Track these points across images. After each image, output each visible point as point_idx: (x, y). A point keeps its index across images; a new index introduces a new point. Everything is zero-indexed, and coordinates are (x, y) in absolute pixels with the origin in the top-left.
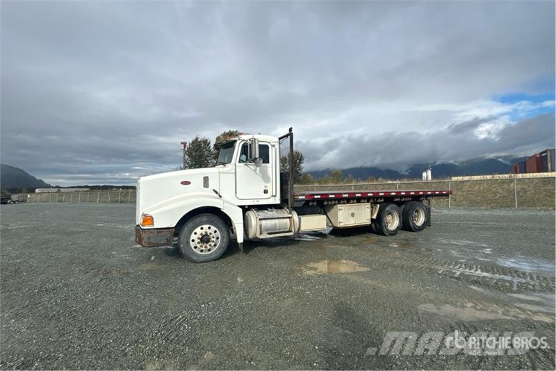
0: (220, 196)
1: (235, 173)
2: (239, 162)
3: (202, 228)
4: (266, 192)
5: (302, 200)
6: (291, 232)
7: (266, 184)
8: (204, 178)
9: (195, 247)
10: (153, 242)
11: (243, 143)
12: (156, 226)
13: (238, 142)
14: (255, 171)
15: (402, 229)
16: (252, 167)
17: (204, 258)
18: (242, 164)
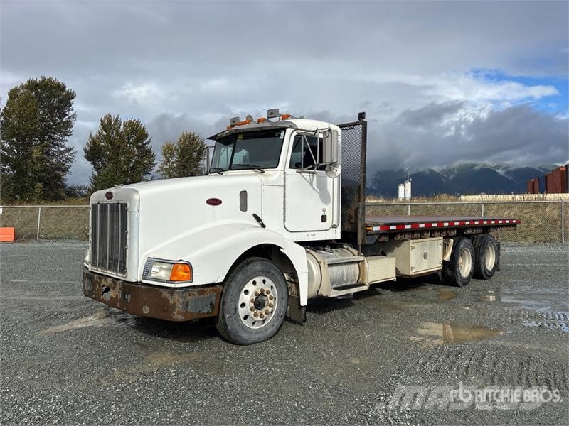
0: (263, 226)
1: (284, 186)
2: (290, 167)
3: (254, 283)
4: (324, 219)
5: (377, 233)
6: (365, 285)
7: (324, 206)
8: (241, 192)
9: (246, 317)
10: (192, 311)
11: (295, 134)
12: (197, 281)
13: (289, 131)
14: (311, 183)
15: (474, 278)
16: (307, 175)
17: (258, 336)
18: (294, 171)
